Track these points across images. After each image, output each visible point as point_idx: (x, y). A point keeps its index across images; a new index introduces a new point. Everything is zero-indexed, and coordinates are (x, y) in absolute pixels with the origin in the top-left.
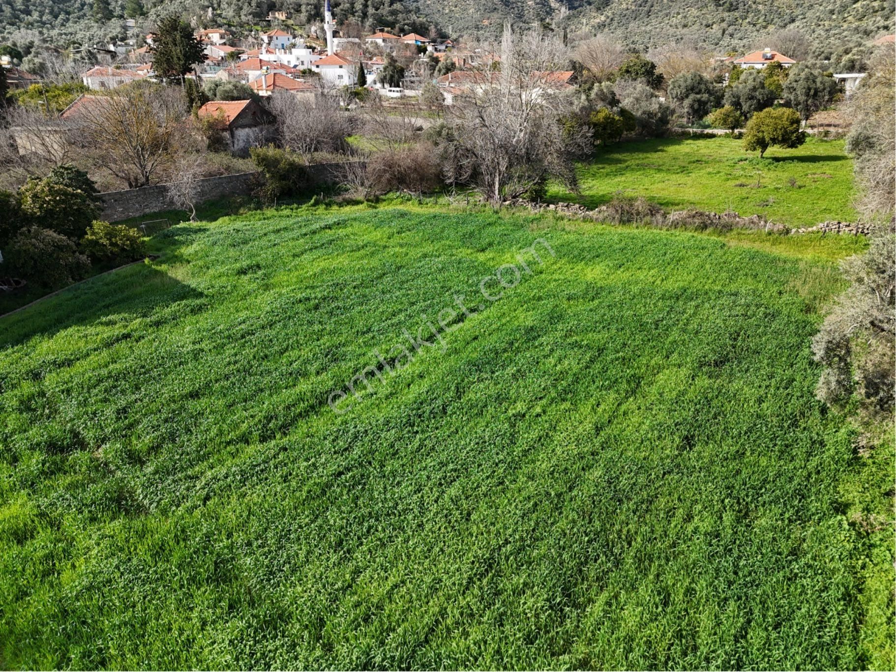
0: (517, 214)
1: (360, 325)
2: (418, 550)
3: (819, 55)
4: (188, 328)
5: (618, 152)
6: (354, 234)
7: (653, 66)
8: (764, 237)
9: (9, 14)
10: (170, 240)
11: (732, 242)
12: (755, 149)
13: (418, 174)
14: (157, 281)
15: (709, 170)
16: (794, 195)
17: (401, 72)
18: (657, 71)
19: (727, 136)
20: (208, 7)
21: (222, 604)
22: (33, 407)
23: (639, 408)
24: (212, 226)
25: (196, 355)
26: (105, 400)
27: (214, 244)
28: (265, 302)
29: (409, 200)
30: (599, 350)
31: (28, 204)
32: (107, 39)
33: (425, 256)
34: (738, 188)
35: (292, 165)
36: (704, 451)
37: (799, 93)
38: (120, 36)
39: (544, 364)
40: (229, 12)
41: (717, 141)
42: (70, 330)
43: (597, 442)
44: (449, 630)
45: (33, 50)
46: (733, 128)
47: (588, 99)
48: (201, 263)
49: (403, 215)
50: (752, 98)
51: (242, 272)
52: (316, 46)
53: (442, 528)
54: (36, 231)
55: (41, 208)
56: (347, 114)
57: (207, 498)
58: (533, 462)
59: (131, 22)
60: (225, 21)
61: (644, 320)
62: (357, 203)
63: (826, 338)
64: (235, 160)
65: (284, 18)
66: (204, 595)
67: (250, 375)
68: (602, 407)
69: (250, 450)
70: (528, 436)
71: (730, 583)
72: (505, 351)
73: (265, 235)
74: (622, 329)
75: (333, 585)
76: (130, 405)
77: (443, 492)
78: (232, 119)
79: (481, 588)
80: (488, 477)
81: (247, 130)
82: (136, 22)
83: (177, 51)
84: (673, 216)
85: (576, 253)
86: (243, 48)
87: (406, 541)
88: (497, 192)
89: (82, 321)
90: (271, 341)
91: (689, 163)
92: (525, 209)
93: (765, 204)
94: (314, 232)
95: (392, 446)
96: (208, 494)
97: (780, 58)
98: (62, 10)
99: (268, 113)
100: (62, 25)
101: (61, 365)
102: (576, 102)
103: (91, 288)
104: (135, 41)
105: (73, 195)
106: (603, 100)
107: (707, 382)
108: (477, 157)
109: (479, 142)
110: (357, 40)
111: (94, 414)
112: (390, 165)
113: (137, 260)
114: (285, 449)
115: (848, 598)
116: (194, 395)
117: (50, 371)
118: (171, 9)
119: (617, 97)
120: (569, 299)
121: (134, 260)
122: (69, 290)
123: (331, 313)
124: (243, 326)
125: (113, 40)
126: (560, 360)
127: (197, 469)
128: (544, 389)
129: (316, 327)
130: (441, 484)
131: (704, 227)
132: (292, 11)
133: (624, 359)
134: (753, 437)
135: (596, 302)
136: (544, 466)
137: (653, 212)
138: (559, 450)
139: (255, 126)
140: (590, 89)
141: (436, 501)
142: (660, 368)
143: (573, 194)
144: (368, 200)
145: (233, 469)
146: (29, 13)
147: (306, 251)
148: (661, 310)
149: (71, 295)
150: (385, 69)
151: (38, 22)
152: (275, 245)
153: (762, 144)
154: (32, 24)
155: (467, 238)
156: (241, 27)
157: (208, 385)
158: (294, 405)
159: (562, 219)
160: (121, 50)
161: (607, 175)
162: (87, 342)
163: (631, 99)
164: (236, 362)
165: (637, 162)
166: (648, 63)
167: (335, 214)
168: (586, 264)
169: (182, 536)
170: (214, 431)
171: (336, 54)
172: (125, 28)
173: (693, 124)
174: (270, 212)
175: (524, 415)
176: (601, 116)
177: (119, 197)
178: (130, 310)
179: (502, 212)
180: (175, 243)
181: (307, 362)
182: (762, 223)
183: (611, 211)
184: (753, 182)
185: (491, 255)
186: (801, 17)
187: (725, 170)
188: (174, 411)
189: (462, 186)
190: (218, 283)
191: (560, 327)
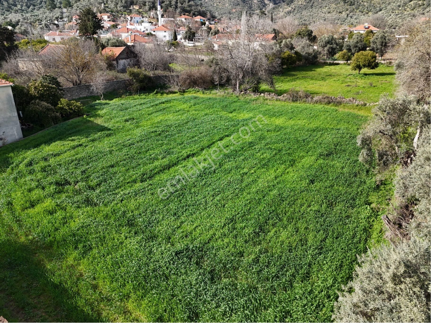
0: (247, 98)
1: (179, 141)
2: (205, 216)
3: (391, 27)
4: (106, 142)
5: (294, 71)
6: (175, 106)
7: (312, 32)
8: (355, 107)
9: (6, 6)
10: (93, 108)
11: (341, 109)
12: (356, 70)
13: (202, 80)
14: (90, 124)
15: (334, 79)
16: (371, 90)
17: (194, 34)
18: (313, 34)
19: (344, 64)
20: (102, 3)
21: (132, 232)
22: (47, 170)
23: (293, 171)
24: (111, 102)
25: (111, 152)
26: (76, 168)
27: (113, 110)
28: (138, 132)
29: (198, 91)
30: (279, 150)
31: (33, 91)
32: (54, 18)
33: (206, 115)
34: (347, 87)
35: (145, 76)
36: (317, 185)
37: (378, 44)
38: (60, 17)
39: (256, 155)
40: (112, 6)
41: (340, 66)
42: (57, 143)
43: (275, 182)
44: (216, 239)
45: (20, 23)
46: (347, 60)
47: (280, 47)
48: (108, 117)
49: (196, 98)
50: (356, 47)
51: (127, 121)
52: (154, 22)
53: (214, 210)
54: (38, 102)
55: (38, 93)
56: (169, 53)
57: (122, 201)
58: (250, 189)
59: (65, 10)
60: (110, 10)
61: (299, 139)
62: (175, 93)
63: (362, 137)
64: (119, 74)
65: (138, 8)
66: (125, 230)
67: (134, 159)
68: (279, 170)
69: (137, 185)
70: (247, 180)
71: (321, 225)
72: (240, 151)
73: (135, 106)
74: (289, 142)
75: (173, 226)
76: (86, 170)
77: (214, 198)
78: (117, 55)
79: (228, 227)
80: (232, 193)
81: (124, 60)
82: (68, 10)
83: (90, 24)
84: (316, 98)
85: (272, 113)
86: (119, 23)
87: (200, 213)
88: (238, 88)
89: (60, 139)
90: (142, 147)
91: (326, 76)
92: (250, 95)
93: (358, 93)
94: (157, 105)
95: (194, 183)
96: (122, 199)
97: (372, 28)
98: (32, 4)
99: (133, 53)
100: (32, 11)
101: (55, 156)
102: (275, 48)
103: (62, 127)
104: (67, 19)
105: (52, 87)
106: (287, 47)
107: (322, 161)
108: (229, 72)
109: (230, 65)
110: (173, 19)
111: (72, 173)
112: (190, 76)
113: (81, 116)
114: (151, 185)
115: (365, 230)
116: (112, 166)
117: (51, 158)
118: (84, 4)
119: (294, 46)
120: (267, 131)
121: (79, 116)
122: (53, 128)
123: (166, 137)
124: (129, 141)
125: (57, 18)
126: (263, 154)
127: (117, 191)
128: (255, 164)
129: (160, 142)
130: (213, 196)
131: (329, 103)
132: (142, 5)
133: (289, 153)
134: (338, 180)
135: (279, 133)
136: (254, 190)
137: (307, 96)
138: (260, 185)
139: (128, 59)
140: (281, 42)
141: (212, 201)
142: (303, 157)
143: (272, 89)
144: (180, 92)
145: (131, 191)
146: (16, 6)
147: (154, 112)
148: (306, 136)
149: (54, 130)
150: (186, 32)
151: (20, 10)
152: (140, 110)
153: (359, 67)
154: (17, 11)
155: (225, 108)
156: (118, 12)
157: (117, 162)
158: (153, 170)
159: (267, 100)
160: (60, 23)
161: (288, 81)
162: (64, 147)
163: (300, 47)
164: (128, 155)
165: (302, 75)
166: (309, 30)
167: (165, 97)
168: (276, 118)
169: (114, 212)
170: (122, 179)
171: (163, 26)
172: (62, 13)
173: (329, 58)
174: (136, 97)
175: (247, 173)
176: (286, 54)
177: (69, 90)
178: (80, 135)
179: (240, 97)
180: (96, 109)
181: (157, 155)
182: (355, 101)
183: (289, 96)
184: (354, 84)
185: (235, 114)
186: (384, 8)
187: (341, 78)
188: (104, 172)
189: (222, 86)
190: (117, 125)
191: (263, 142)
